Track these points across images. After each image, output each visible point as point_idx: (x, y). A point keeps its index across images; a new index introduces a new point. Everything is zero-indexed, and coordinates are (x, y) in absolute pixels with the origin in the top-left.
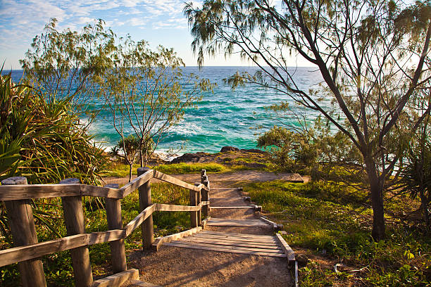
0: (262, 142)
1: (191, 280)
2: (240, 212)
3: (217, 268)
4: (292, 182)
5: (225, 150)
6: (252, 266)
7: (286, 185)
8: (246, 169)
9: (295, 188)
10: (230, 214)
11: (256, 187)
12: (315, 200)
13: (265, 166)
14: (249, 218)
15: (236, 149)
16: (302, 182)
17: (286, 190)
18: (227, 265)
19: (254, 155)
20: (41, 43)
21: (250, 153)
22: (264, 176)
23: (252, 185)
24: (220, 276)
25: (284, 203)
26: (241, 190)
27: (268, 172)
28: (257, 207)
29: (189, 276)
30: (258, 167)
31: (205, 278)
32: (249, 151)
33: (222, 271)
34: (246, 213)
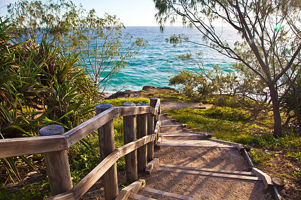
0: (173, 82)
1: (189, 163)
2: (173, 128)
3: (200, 156)
4: (198, 108)
5: (145, 88)
6: (219, 153)
7: (195, 111)
8: (165, 101)
9: (202, 113)
10: (167, 130)
11: (175, 113)
12: (217, 120)
13: (178, 99)
14: (181, 132)
15: (153, 87)
16: (205, 108)
17: (196, 114)
18: (204, 153)
19: (167, 91)
20: (14, 10)
21: (164, 90)
22: (179, 105)
23: (172, 111)
24: (203, 159)
25: (198, 122)
26: (166, 115)
27: (180, 102)
28: (183, 125)
29: (186, 161)
30: (173, 99)
31: (195, 161)
32: (163, 88)
33: (204, 157)
34: (177, 129)
